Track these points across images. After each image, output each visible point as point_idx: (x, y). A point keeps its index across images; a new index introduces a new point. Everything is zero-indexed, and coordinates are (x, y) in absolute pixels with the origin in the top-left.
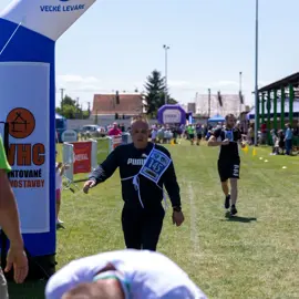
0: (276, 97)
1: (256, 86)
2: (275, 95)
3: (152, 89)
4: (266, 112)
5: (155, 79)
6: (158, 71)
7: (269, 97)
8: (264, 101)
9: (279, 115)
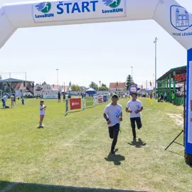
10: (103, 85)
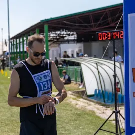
0: (20, 42)
1: (9, 36)
2: (20, 41)
7: (16, 42)
8: (14, 45)
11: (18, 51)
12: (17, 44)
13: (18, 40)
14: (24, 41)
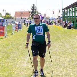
1: (62, 8)
3: (33, 9)
4: (65, 16)
5: (34, 7)
6: (34, 4)
7: (66, 11)
9: (69, 17)
10: (7, 14)
11: (67, 16)
12: (66, 12)
13: (67, 10)
14: (70, 10)
